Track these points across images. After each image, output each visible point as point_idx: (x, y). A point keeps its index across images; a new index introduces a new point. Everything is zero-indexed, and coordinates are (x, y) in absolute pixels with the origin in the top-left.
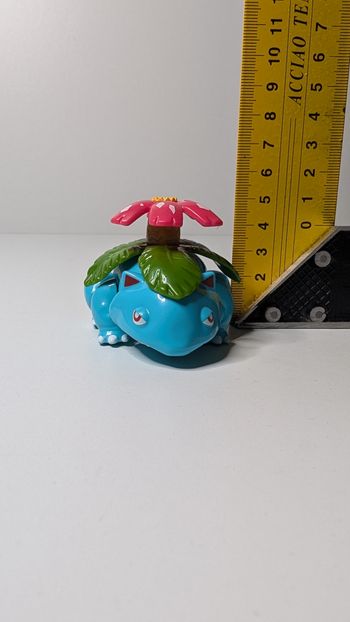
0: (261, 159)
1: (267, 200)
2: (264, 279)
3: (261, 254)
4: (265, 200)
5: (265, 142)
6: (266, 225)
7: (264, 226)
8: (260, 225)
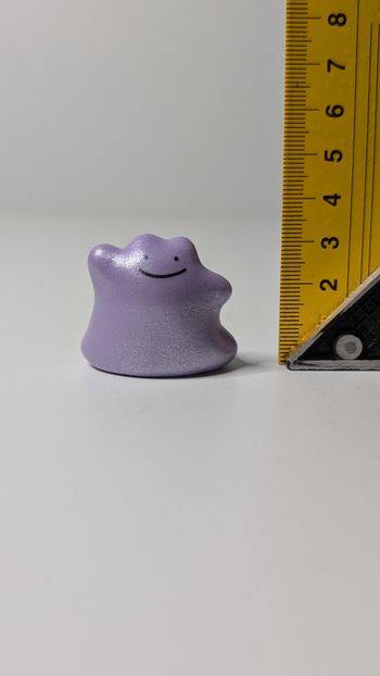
0: (320, 92)
1: (336, 156)
2: (334, 288)
3: (329, 247)
4: (333, 156)
5: (330, 62)
6: (336, 197)
7: (332, 199)
8: (326, 198)
